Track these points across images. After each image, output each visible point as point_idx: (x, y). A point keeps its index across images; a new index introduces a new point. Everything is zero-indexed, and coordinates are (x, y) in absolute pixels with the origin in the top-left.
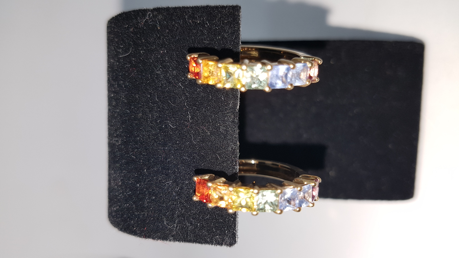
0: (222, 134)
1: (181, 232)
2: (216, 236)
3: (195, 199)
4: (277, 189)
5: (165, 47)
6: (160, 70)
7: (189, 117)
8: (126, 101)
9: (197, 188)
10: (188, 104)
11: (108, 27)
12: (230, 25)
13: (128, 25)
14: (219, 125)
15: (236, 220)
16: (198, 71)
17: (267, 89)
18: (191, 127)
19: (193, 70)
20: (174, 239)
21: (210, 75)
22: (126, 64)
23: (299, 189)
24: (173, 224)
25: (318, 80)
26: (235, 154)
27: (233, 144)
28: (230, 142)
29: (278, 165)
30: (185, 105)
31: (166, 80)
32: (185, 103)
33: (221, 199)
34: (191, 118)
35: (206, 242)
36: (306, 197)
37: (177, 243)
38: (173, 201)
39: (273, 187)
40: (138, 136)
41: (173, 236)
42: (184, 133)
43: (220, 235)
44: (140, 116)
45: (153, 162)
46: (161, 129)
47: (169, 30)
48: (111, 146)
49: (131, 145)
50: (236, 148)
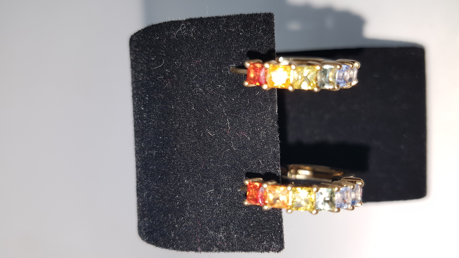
3: (246, 203)
5: (200, 57)
6: (195, 79)
7: (228, 124)
8: (160, 113)
10: (226, 111)
13: (160, 37)
14: (259, 129)
18: (231, 133)
20: (219, 250)
22: (159, 76)
27: (274, 148)
28: (271, 146)
30: (222, 112)
34: (230, 125)
40: (175, 147)
43: (267, 241)
44: (176, 126)
45: (193, 171)
46: (199, 138)
50: (277, 151)
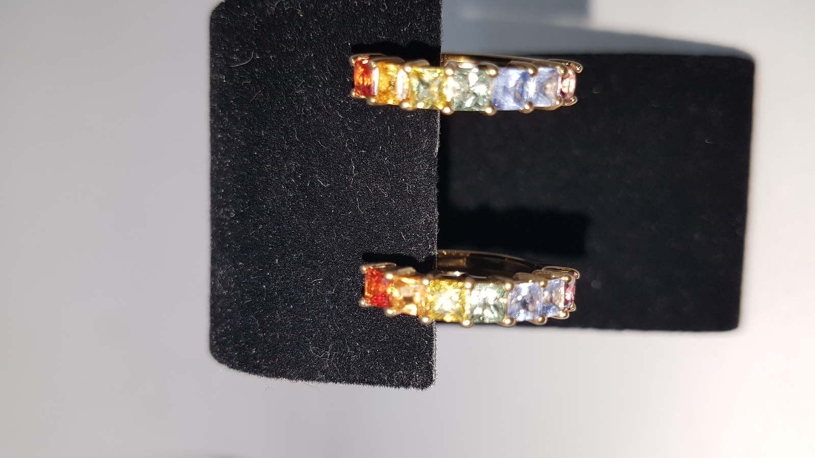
0: (409, 195)
1: (337, 365)
2: (398, 371)
3: (363, 303)
4: (504, 283)
5: (311, 49)
6: (302, 87)
7: (353, 168)
8: (243, 143)
9: (366, 286)
10: (351, 146)
11: (212, 20)
12: (424, 8)
13: (248, 13)
14: (403, 180)
15: (433, 344)
16: (369, 84)
17: (489, 111)
18: (356, 185)
19: (361, 82)
20: (326, 378)
21: (390, 89)
22: (245, 79)
23: (542, 283)
24: (324, 352)
25: (575, 100)
26: (432, 232)
27: (427, 213)
28: (423, 209)
29: (504, 258)
30: (345, 147)
31: (314, 105)
32: (345, 144)
33: (409, 300)
34: (355, 170)
35: (382, 382)
36: (553, 301)
37: (331, 385)
38: (325, 312)
39: (497, 280)
40: (264, 202)
41: (323, 372)
42: (343, 195)
43: (405, 369)
44: (267, 167)
45: (291, 246)
46: (303, 189)
47: (319, 18)
48: (217, 222)
49: (252, 218)
50: (433, 220)
